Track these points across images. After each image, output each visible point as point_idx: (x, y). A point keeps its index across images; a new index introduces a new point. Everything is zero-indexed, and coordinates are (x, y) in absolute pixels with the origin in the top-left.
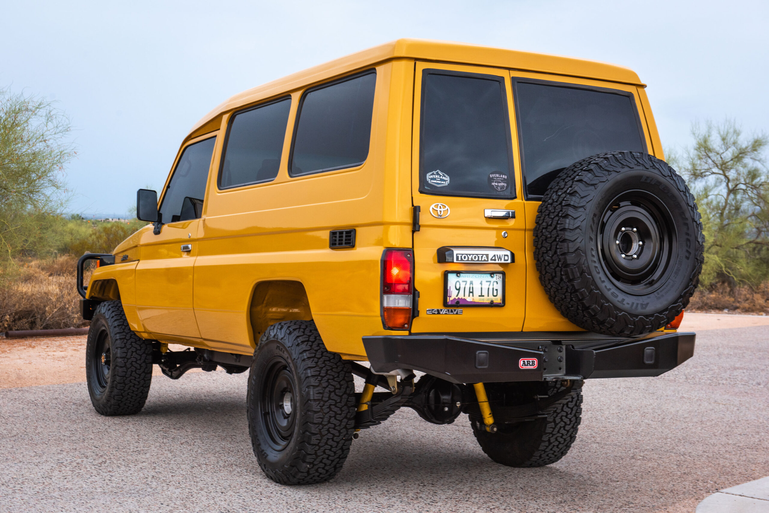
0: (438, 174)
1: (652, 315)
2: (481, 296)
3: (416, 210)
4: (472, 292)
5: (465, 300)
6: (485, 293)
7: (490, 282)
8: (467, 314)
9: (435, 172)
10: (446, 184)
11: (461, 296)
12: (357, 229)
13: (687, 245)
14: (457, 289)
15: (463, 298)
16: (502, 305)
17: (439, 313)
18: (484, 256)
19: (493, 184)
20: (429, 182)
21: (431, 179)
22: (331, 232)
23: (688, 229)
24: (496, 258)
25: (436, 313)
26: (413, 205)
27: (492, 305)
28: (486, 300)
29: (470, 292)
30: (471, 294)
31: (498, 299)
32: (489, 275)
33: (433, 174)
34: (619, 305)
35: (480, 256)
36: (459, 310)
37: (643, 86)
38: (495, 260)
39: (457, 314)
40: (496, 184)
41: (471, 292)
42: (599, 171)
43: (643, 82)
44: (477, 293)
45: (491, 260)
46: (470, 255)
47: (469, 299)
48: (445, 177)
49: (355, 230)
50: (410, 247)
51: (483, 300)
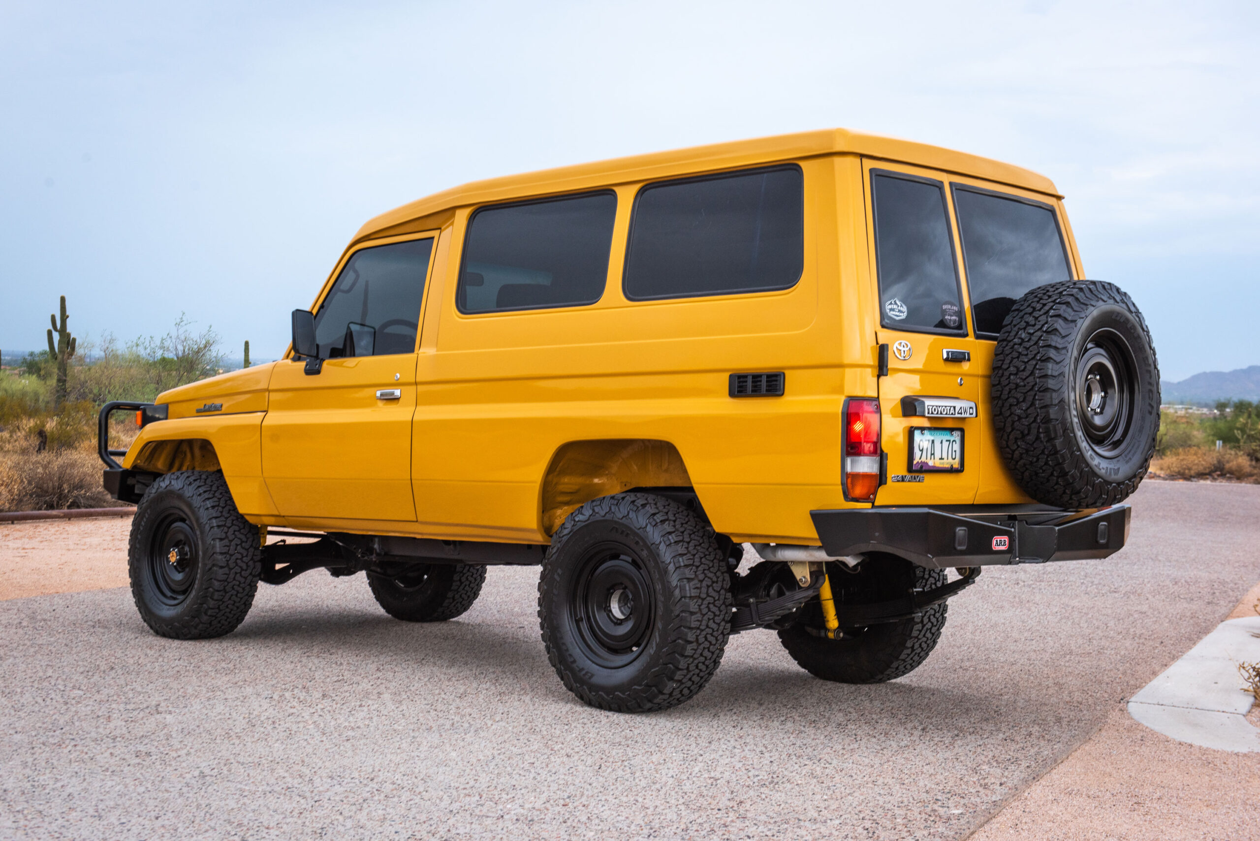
0: (895, 303)
2: (941, 459)
3: (882, 351)
4: (934, 454)
5: (927, 463)
6: (945, 455)
7: (950, 441)
8: (928, 481)
9: (892, 301)
10: (905, 316)
11: (923, 459)
12: (787, 372)
13: (1149, 398)
14: (921, 450)
15: (925, 461)
16: (960, 470)
17: (903, 480)
18: (953, 409)
19: (946, 317)
20: (889, 314)
21: (891, 310)
22: (731, 376)
23: (1151, 377)
24: (963, 411)
25: (901, 480)
26: (877, 343)
27: (951, 471)
28: (946, 463)
29: (932, 454)
30: (933, 457)
31: (956, 464)
32: (948, 432)
33: (891, 303)
34: (1097, 470)
35: (949, 409)
36: (922, 476)
37: (1059, 198)
38: (961, 413)
39: (919, 481)
40: (949, 318)
42: (1076, 304)
43: (1060, 193)
44: (938, 454)
45: (958, 413)
46: (940, 407)
47: (931, 463)
48: (902, 306)
49: (784, 374)
50: (876, 395)
51: (943, 463)
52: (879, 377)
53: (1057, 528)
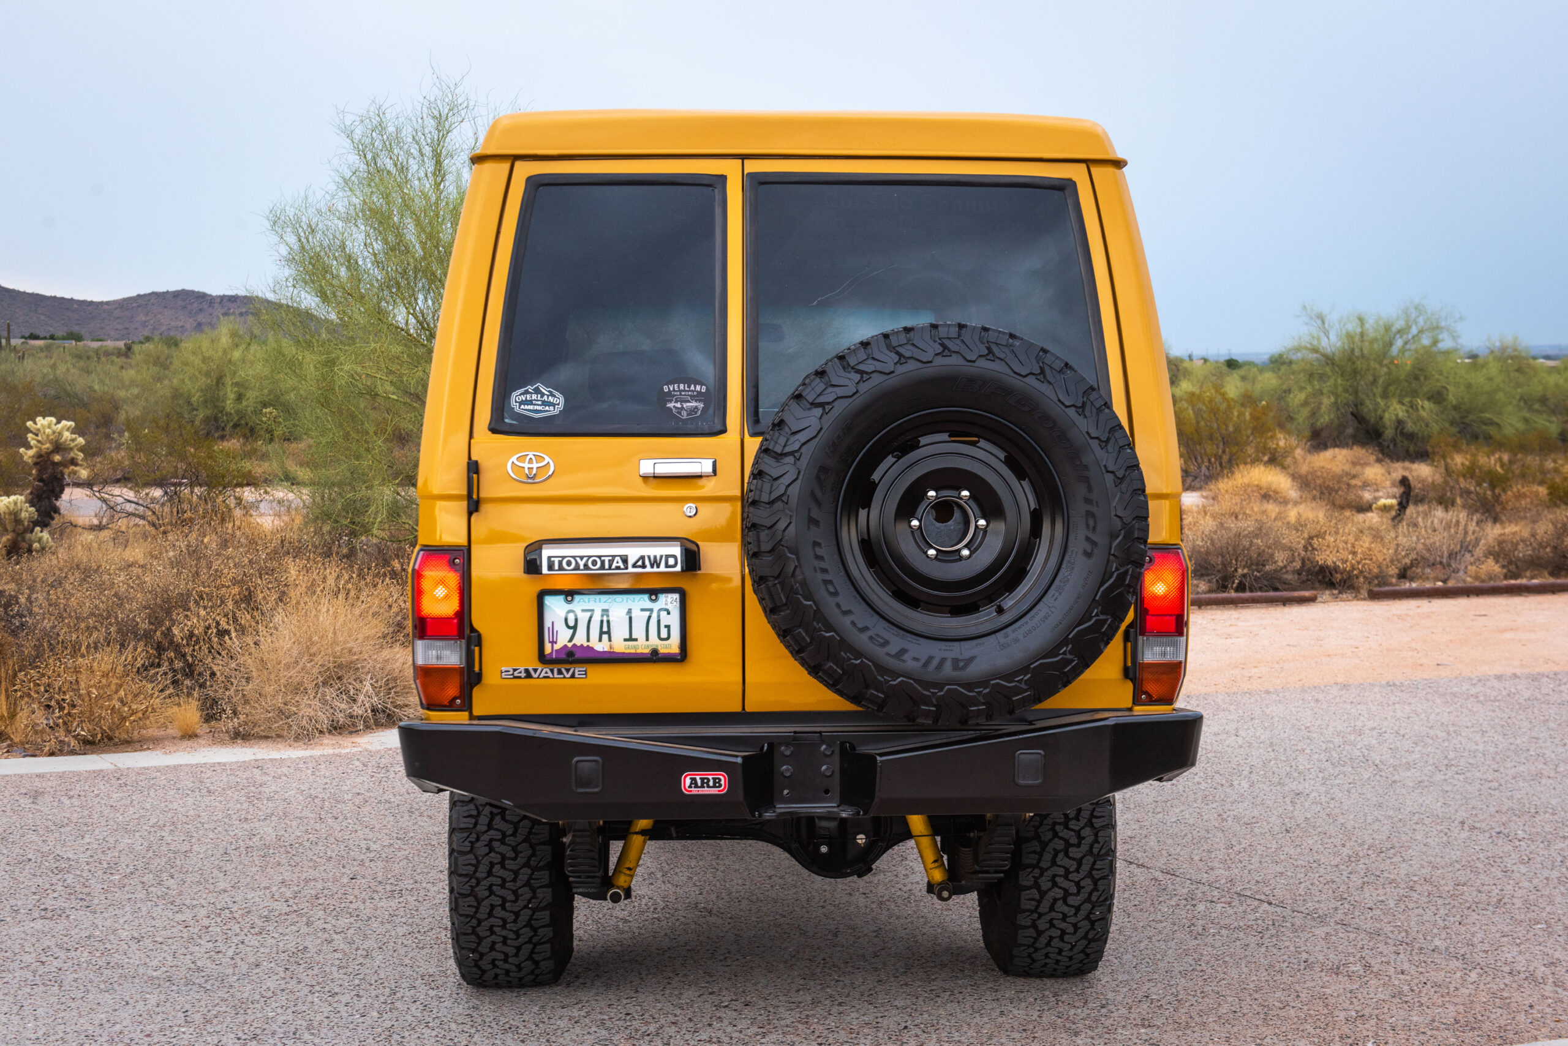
0: (537, 391)
1: (984, 683)
2: (631, 639)
3: (474, 472)
4: (608, 633)
5: (590, 648)
6: (639, 632)
7: (651, 610)
8: (599, 675)
9: (530, 388)
10: (554, 411)
11: (580, 639)
13: (1088, 526)
14: (568, 627)
15: (585, 644)
16: (680, 658)
17: (528, 675)
18: (618, 559)
19: (670, 406)
20: (517, 409)
21: (522, 403)
23: (1090, 489)
24: (647, 562)
25: (523, 675)
27: (655, 658)
28: (642, 647)
29: (602, 633)
30: (605, 637)
31: (673, 646)
32: (646, 597)
33: (527, 392)
34: (893, 663)
35: (607, 559)
36: (578, 670)
38: (644, 566)
39: (573, 676)
40: (678, 405)
41: (606, 631)
42: (841, 372)
44: (619, 632)
45: (634, 566)
46: (582, 558)
47: (601, 647)
48: (554, 396)
50: (464, 542)
51: (635, 647)
52: (470, 514)
53: (879, 758)
